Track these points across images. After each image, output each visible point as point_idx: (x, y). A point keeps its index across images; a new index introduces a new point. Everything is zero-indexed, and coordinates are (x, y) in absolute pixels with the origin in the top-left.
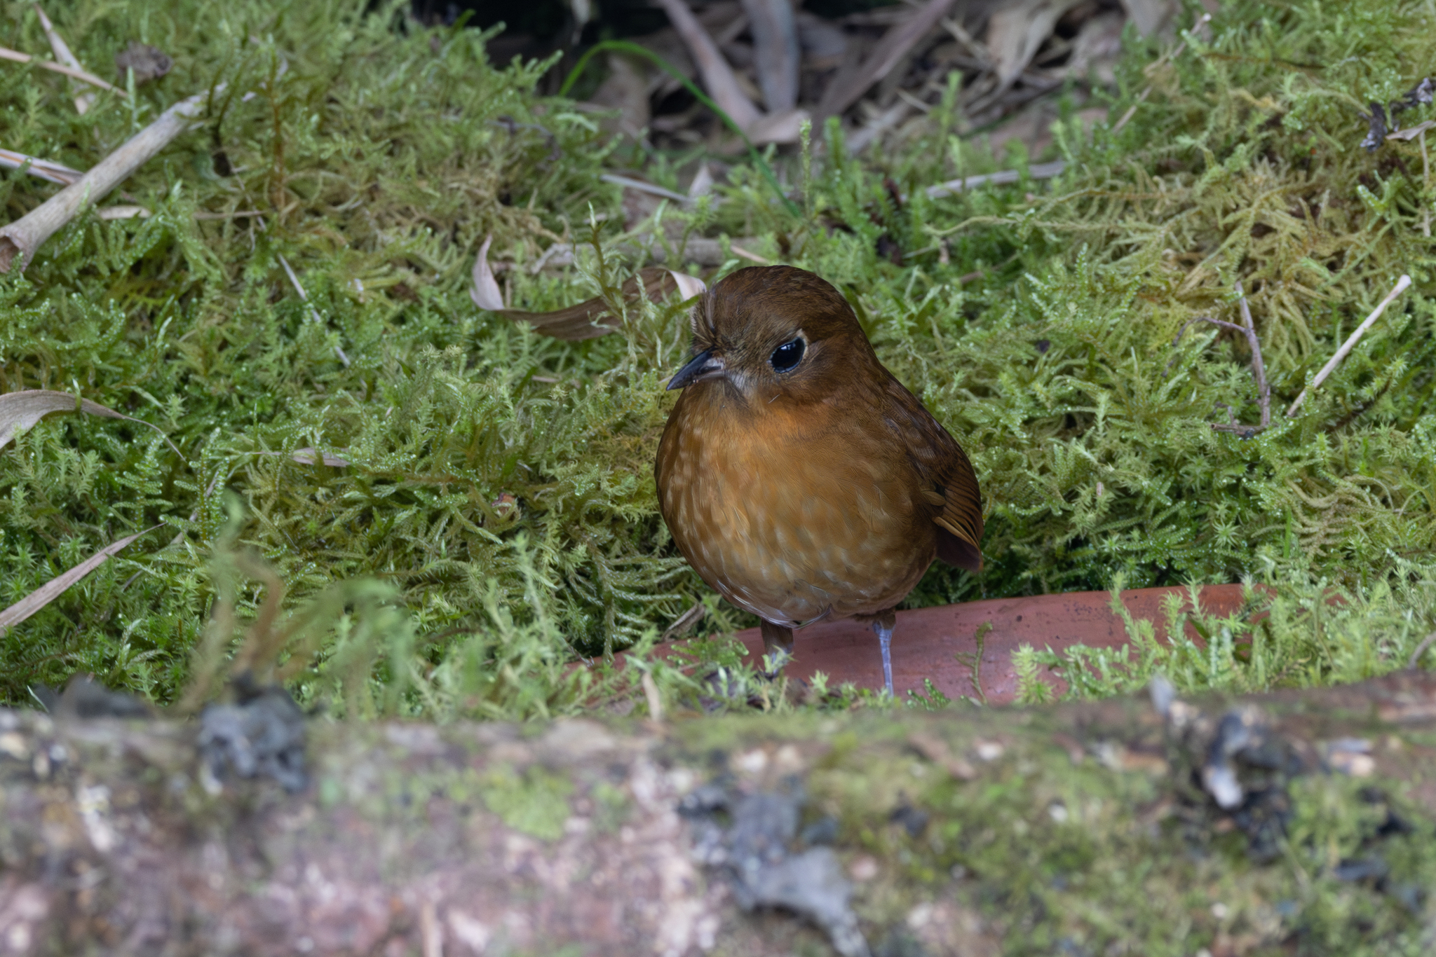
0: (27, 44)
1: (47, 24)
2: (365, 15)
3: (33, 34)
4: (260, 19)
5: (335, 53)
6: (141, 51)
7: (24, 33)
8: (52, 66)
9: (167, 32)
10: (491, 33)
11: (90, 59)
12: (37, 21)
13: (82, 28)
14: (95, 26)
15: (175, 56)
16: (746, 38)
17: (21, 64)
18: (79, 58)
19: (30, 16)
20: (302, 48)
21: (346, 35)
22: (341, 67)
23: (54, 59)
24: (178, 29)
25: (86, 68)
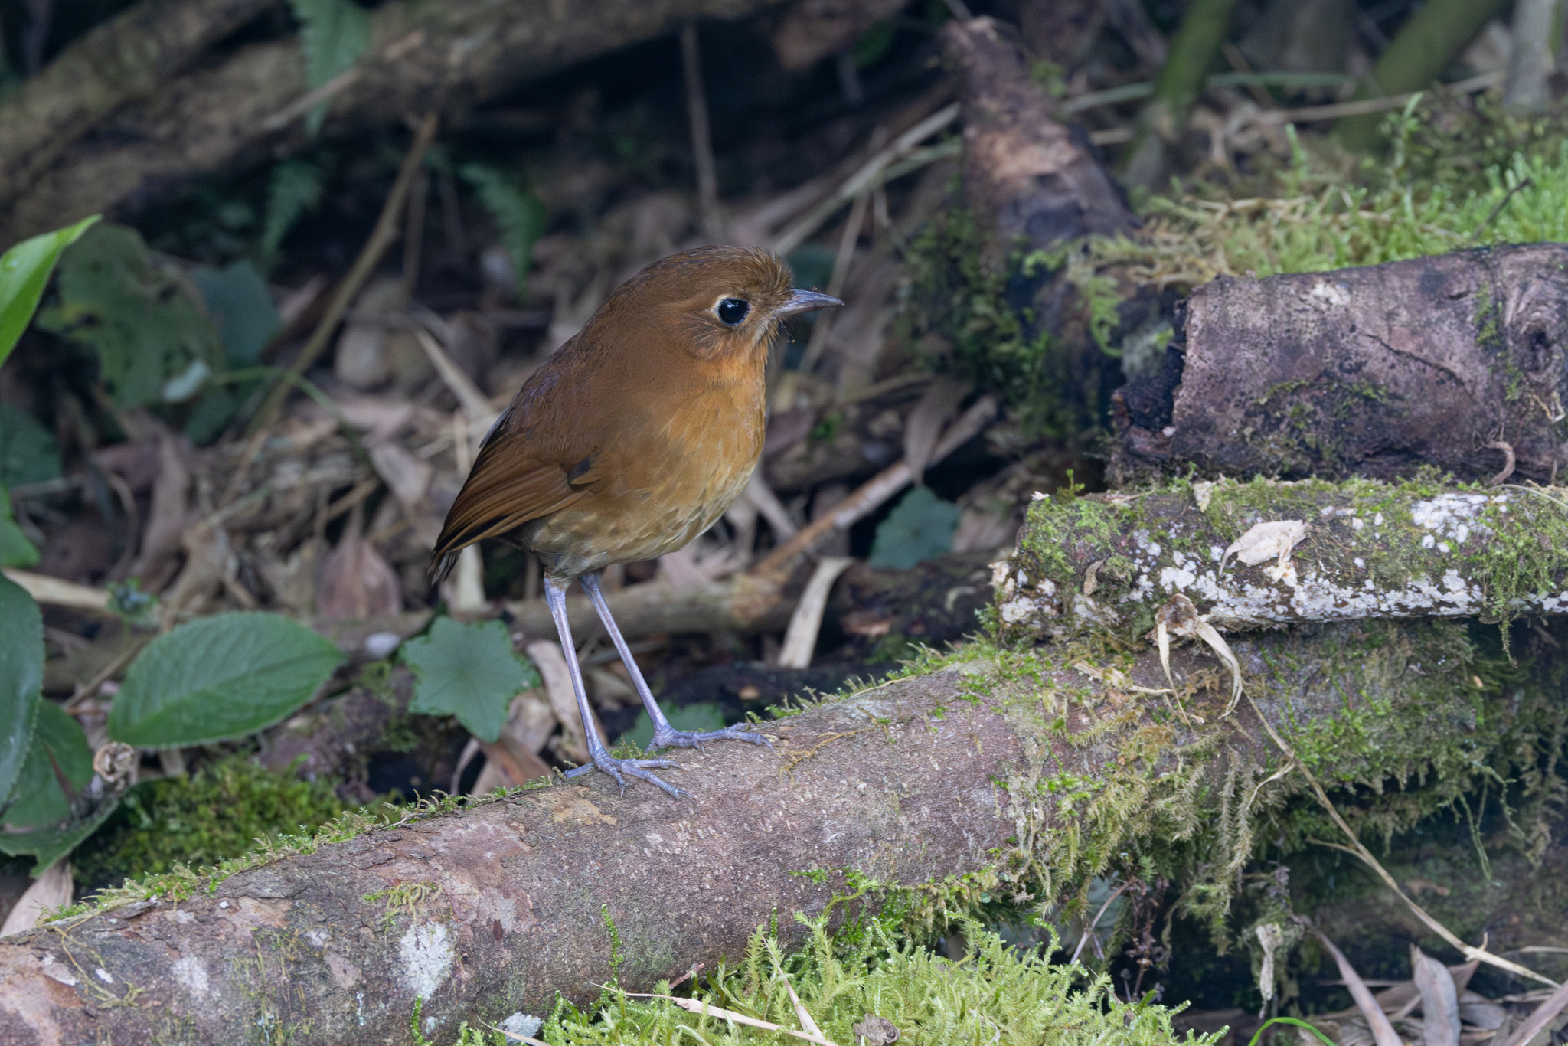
0: (781, 1015)
1: (795, 998)
2: (1069, 994)
3: (786, 1007)
4: (981, 996)
5: (1039, 1026)
6: (874, 1022)
7: (778, 1006)
8: (798, 1034)
9: (897, 1006)
10: (1179, 1009)
11: (832, 1029)
12: (788, 997)
13: (824, 1003)
14: (837, 1000)
15: (903, 1027)
16: (1417, 1014)
17: (770, 1032)
18: (821, 1028)
19: (783, 992)
20: (1014, 1020)
21: (1048, 1010)
22: (1044, 1037)
23: (800, 1028)
24: (907, 1004)
25: (827, 1036)
